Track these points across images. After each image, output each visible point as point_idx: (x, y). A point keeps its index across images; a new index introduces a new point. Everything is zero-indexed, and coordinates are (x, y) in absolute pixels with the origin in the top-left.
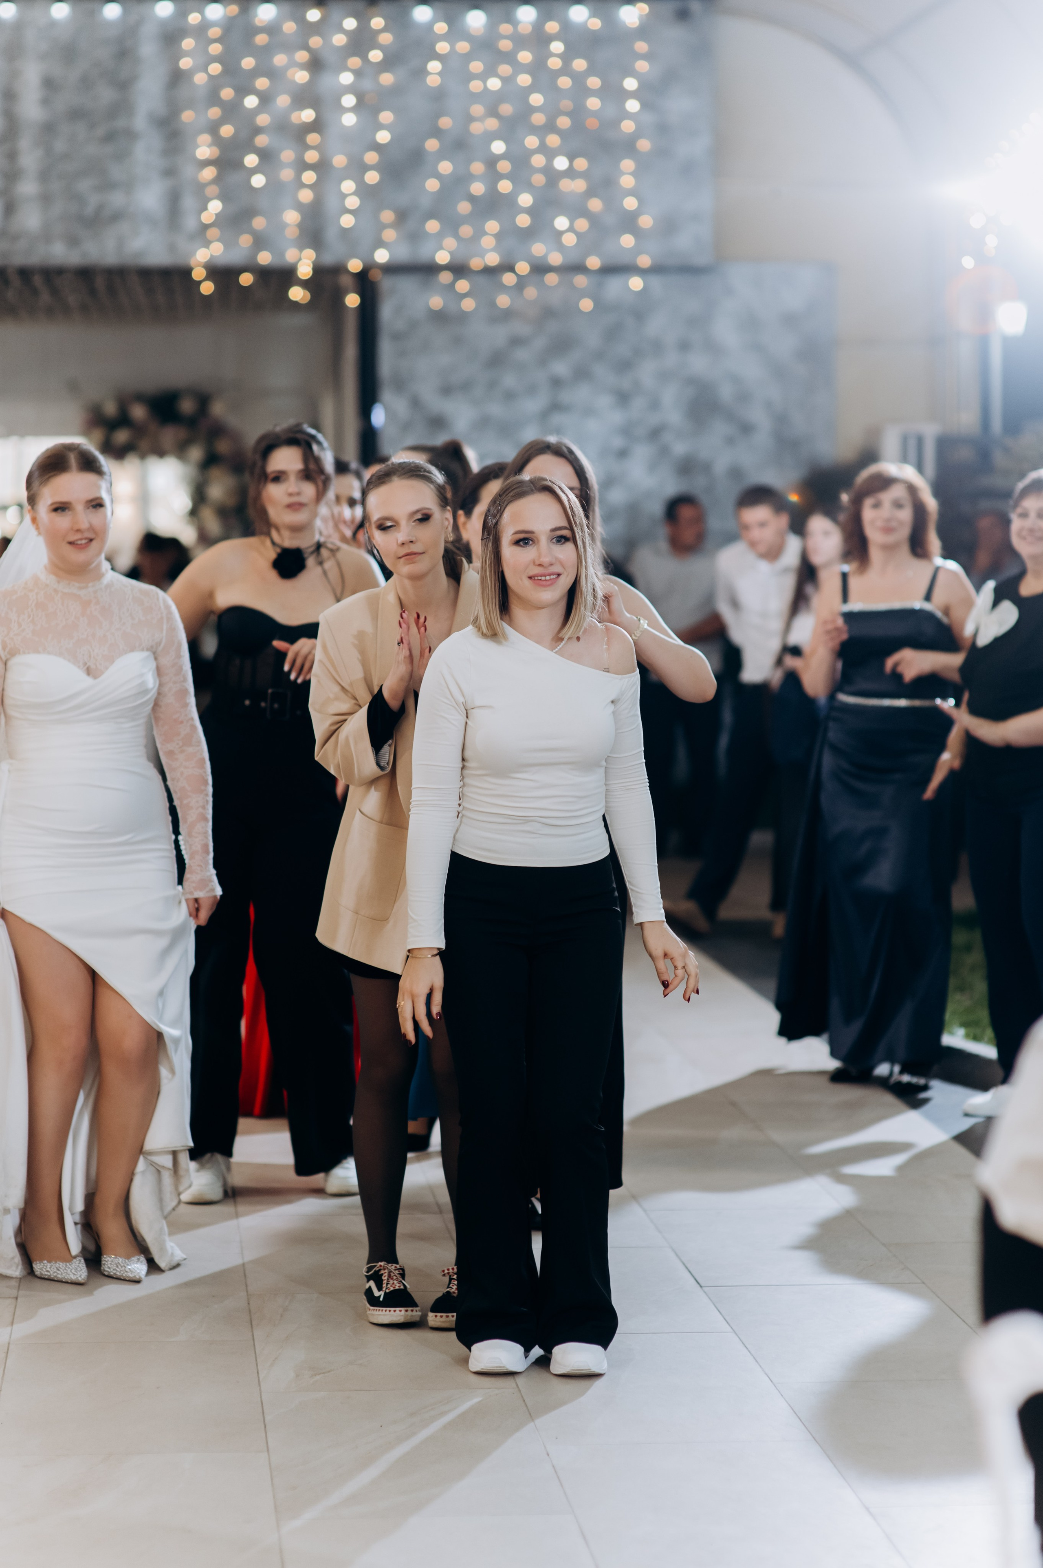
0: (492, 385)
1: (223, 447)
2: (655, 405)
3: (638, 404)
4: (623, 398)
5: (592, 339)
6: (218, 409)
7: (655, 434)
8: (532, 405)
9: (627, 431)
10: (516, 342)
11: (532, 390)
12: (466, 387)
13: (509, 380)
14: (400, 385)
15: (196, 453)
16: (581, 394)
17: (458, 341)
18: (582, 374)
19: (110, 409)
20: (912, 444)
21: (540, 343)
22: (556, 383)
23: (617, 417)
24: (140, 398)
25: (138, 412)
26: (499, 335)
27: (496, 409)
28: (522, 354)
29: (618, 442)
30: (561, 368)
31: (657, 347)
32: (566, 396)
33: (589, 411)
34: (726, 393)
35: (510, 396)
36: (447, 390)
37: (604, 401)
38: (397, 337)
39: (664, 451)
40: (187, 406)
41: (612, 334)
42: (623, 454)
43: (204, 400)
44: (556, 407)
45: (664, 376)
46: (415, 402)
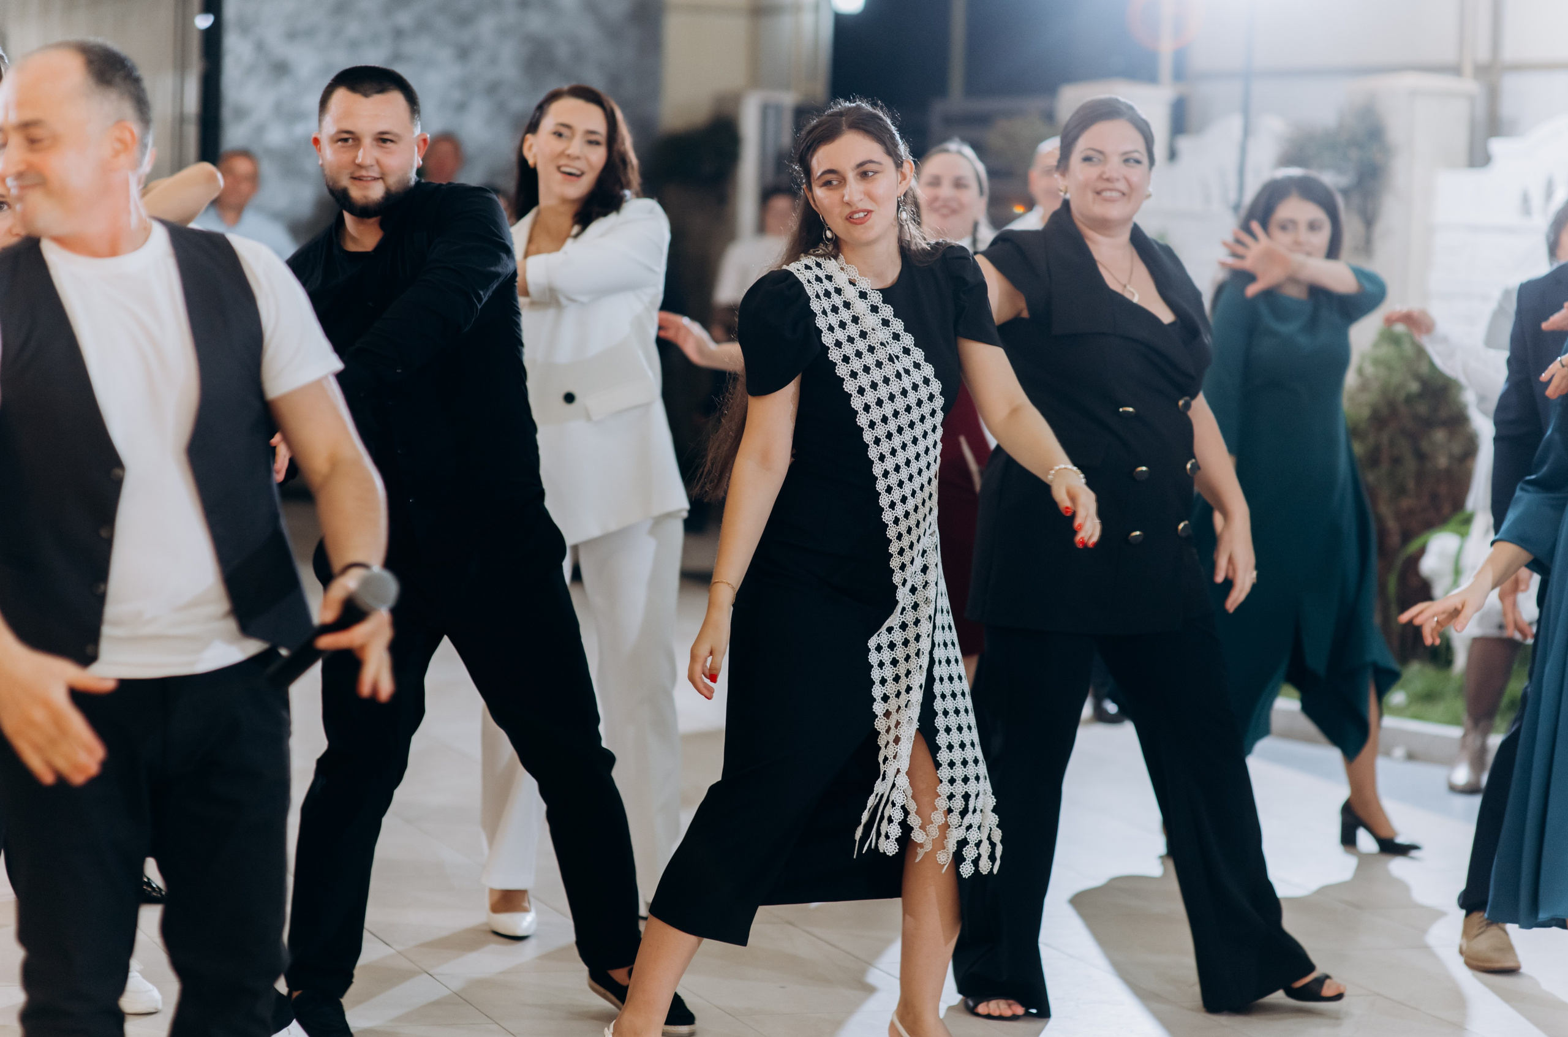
2: (493, 60)
4: (463, 53)
7: (493, 89)
8: (374, 55)
9: (465, 84)
11: (376, 39)
12: (310, 33)
13: (353, 28)
14: (245, 28)
16: (424, 46)
18: (423, 26)
20: (772, 111)
22: (398, 34)
23: (455, 71)
27: (340, 57)
29: (456, 95)
30: (404, 18)
32: (407, 48)
33: (430, 64)
34: (562, 52)
35: (354, 44)
36: (292, 35)
37: (445, 54)
39: (501, 107)
42: (461, 107)
44: (397, 58)
45: (503, 32)
46: (260, 47)
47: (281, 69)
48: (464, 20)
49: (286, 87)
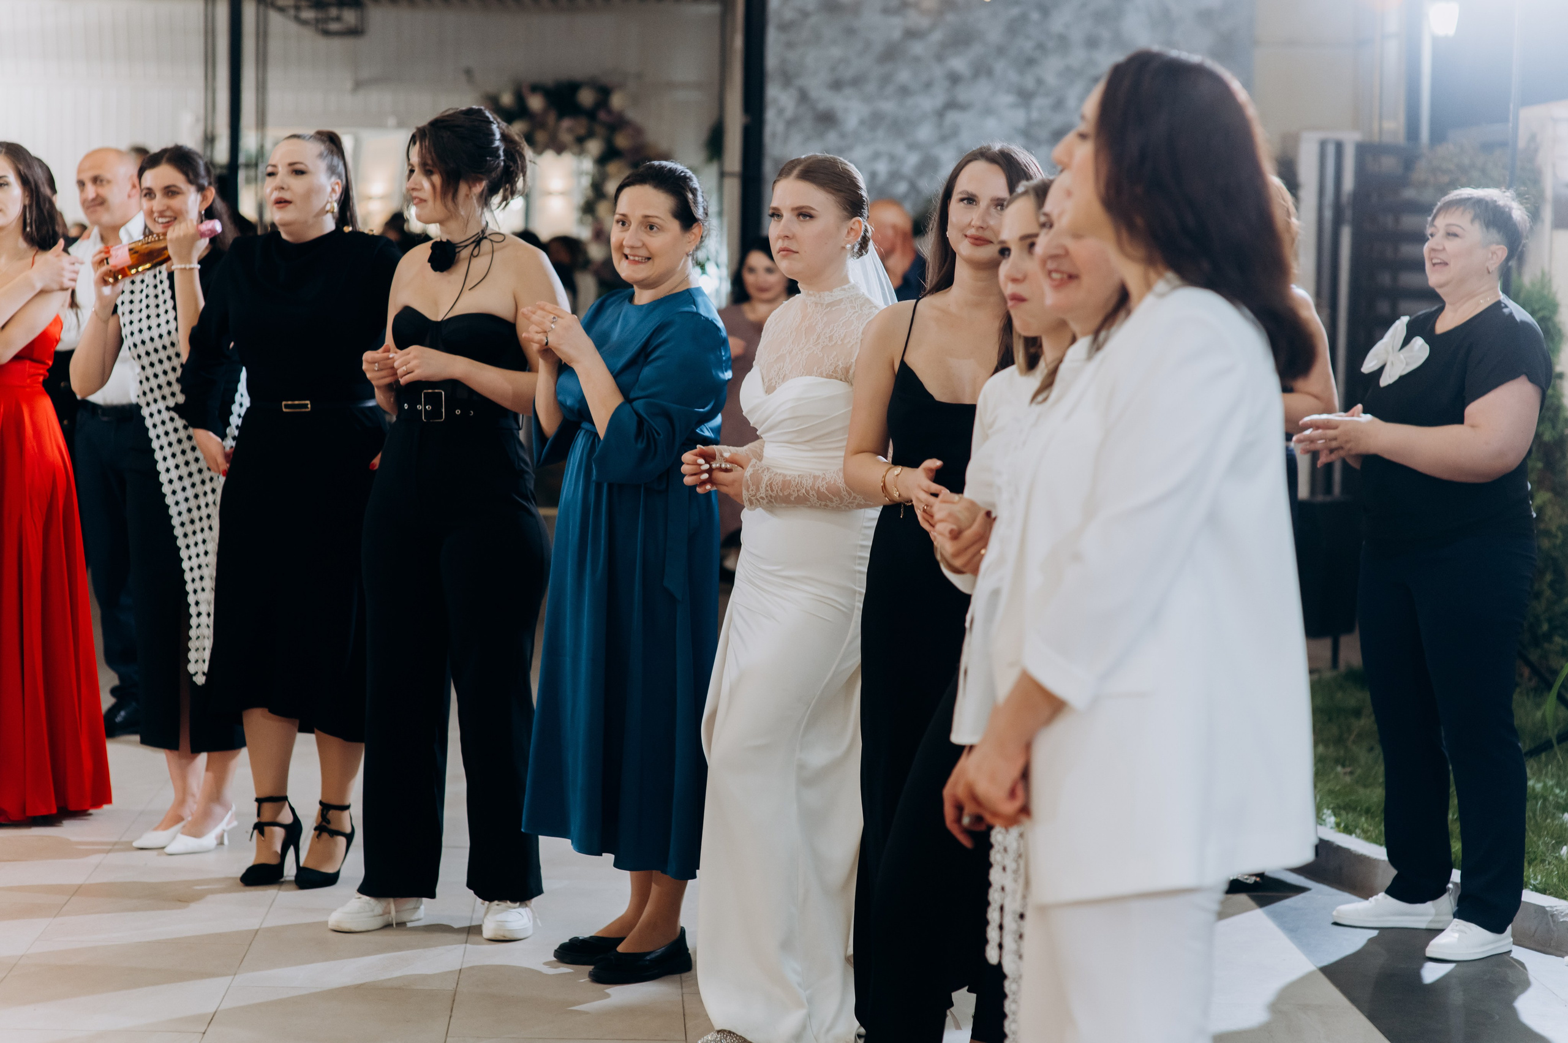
0: (886, 80)
1: (622, 141)
2: (1059, 105)
3: (1040, 102)
4: (1025, 97)
5: (994, 34)
6: (617, 101)
8: (928, 103)
10: (911, 34)
11: (928, 85)
12: (857, 82)
13: (904, 76)
14: (787, 80)
15: (594, 147)
16: (979, 92)
17: (850, 32)
18: (981, 70)
19: (507, 99)
20: (1331, 150)
21: (937, 36)
22: (954, 79)
23: (1019, 117)
24: (535, 88)
25: (536, 103)
26: (894, 26)
27: (888, 106)
28: (917, 48)
30: (959, 63)
31: (1063, 42)
32: (963, 94)
33: (988, 111)
35: (904, 91)
36: (837, 85)
37: (1005, 100)
38: (784, 27)
40: (586, 97)
41: (1014, 28)
43: (604, 92)
44: (952, 105)
45: (1069, 74)
46: (803, 97)
47: (827, 119)
48: (1031, 62)
49: (832, 137)
